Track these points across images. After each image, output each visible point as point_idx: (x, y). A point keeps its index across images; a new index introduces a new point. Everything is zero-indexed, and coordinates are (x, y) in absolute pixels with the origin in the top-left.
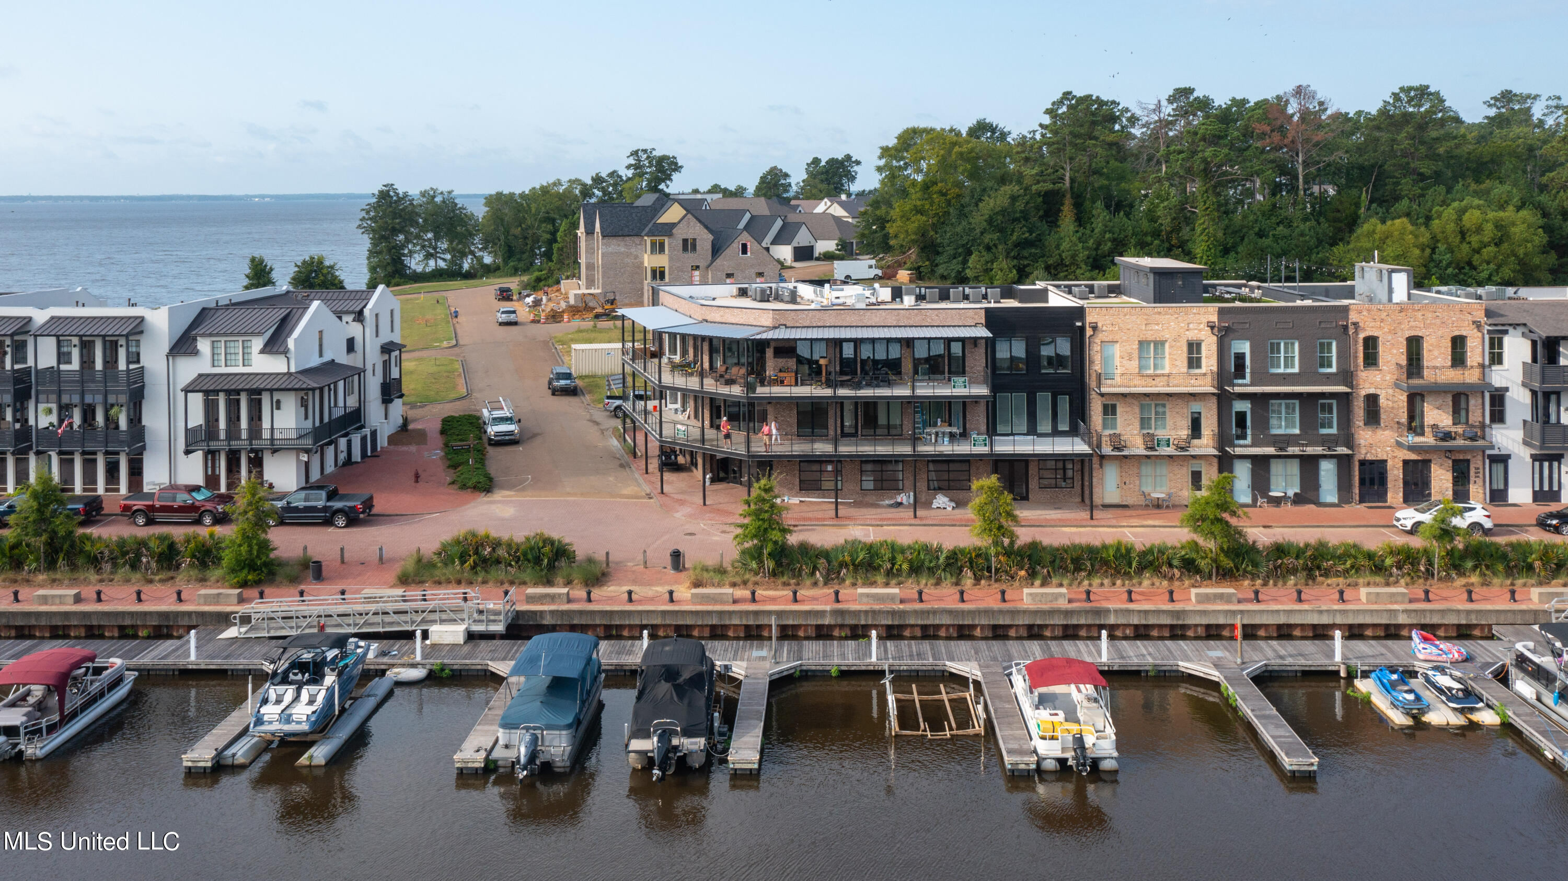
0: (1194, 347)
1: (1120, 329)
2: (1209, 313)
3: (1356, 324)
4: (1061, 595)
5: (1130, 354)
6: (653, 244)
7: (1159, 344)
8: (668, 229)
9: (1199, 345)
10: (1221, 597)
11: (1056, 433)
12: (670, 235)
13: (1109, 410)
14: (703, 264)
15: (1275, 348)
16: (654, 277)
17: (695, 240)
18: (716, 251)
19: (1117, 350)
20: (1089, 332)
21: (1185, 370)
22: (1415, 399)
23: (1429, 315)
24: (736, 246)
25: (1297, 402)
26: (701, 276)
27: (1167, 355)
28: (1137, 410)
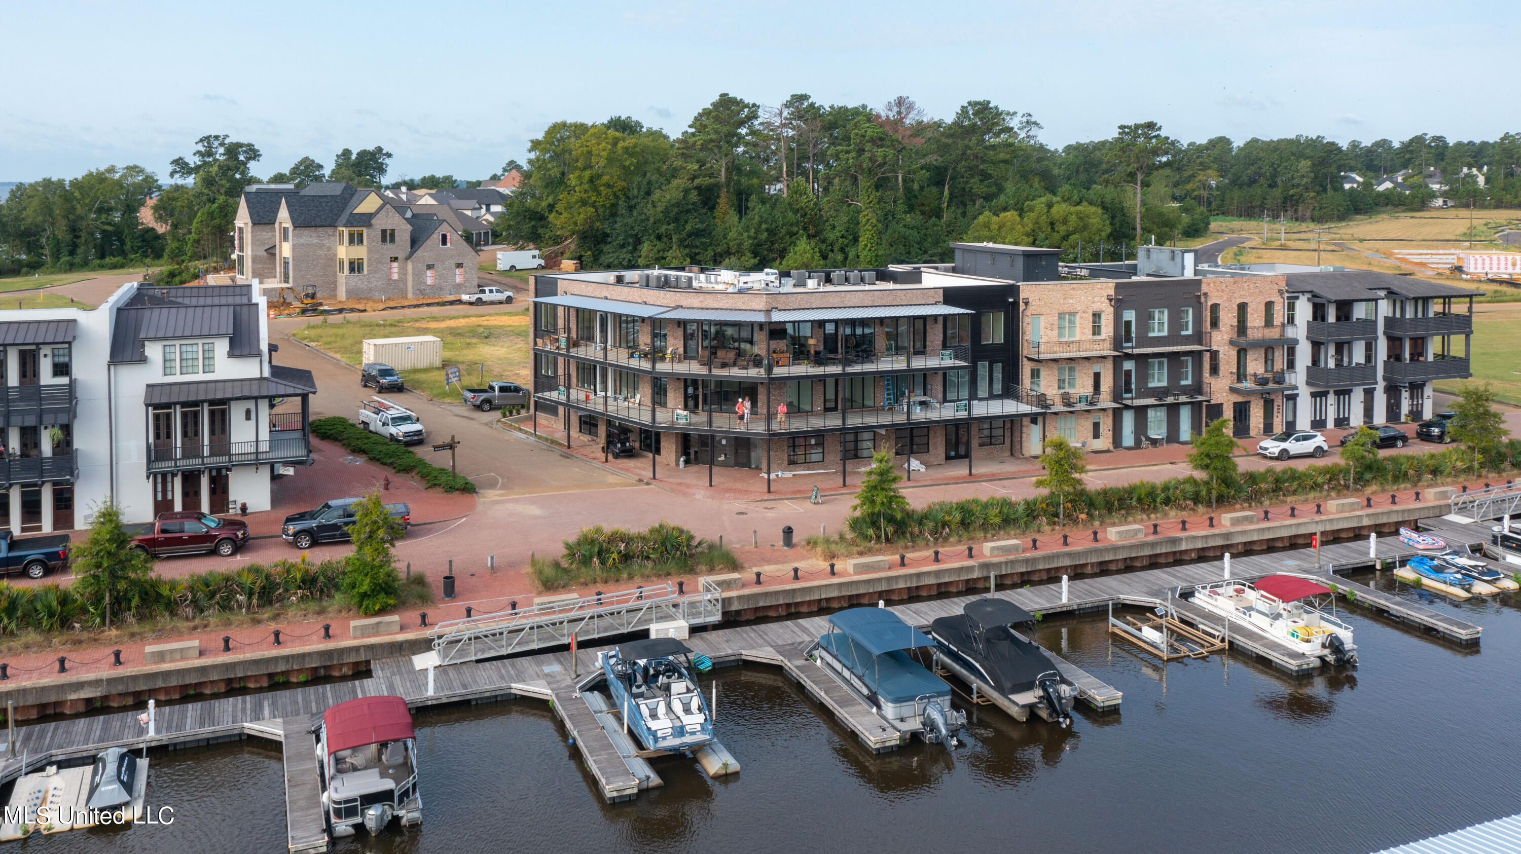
0: (1096, 317)
1: (1046, 303)
2: (1107, 287)
3: (1206, 294)
4: (1139, 530)
5: (1052, 325)
6: (351, 236)
7: (1072, 315)
8: (366, 220)
9: (1099, 315)
10: (1246, 518)
11: (992, 397)
12: (369, 225)
13: (1035, 374)
14: (401, 256)
15: (1150, 316)
16: (352, 270)
17: (393, 231)
18: (415, 242)
19: (1043, 322)
20: (1022, 306)
21: (1090, 337)
22: (1242, 353)
23: (1252, 286)
24: (437, 237)
25: (1165, 360)
26: (400, 268)
27: (1078, 325)
28: (1056, 373)
